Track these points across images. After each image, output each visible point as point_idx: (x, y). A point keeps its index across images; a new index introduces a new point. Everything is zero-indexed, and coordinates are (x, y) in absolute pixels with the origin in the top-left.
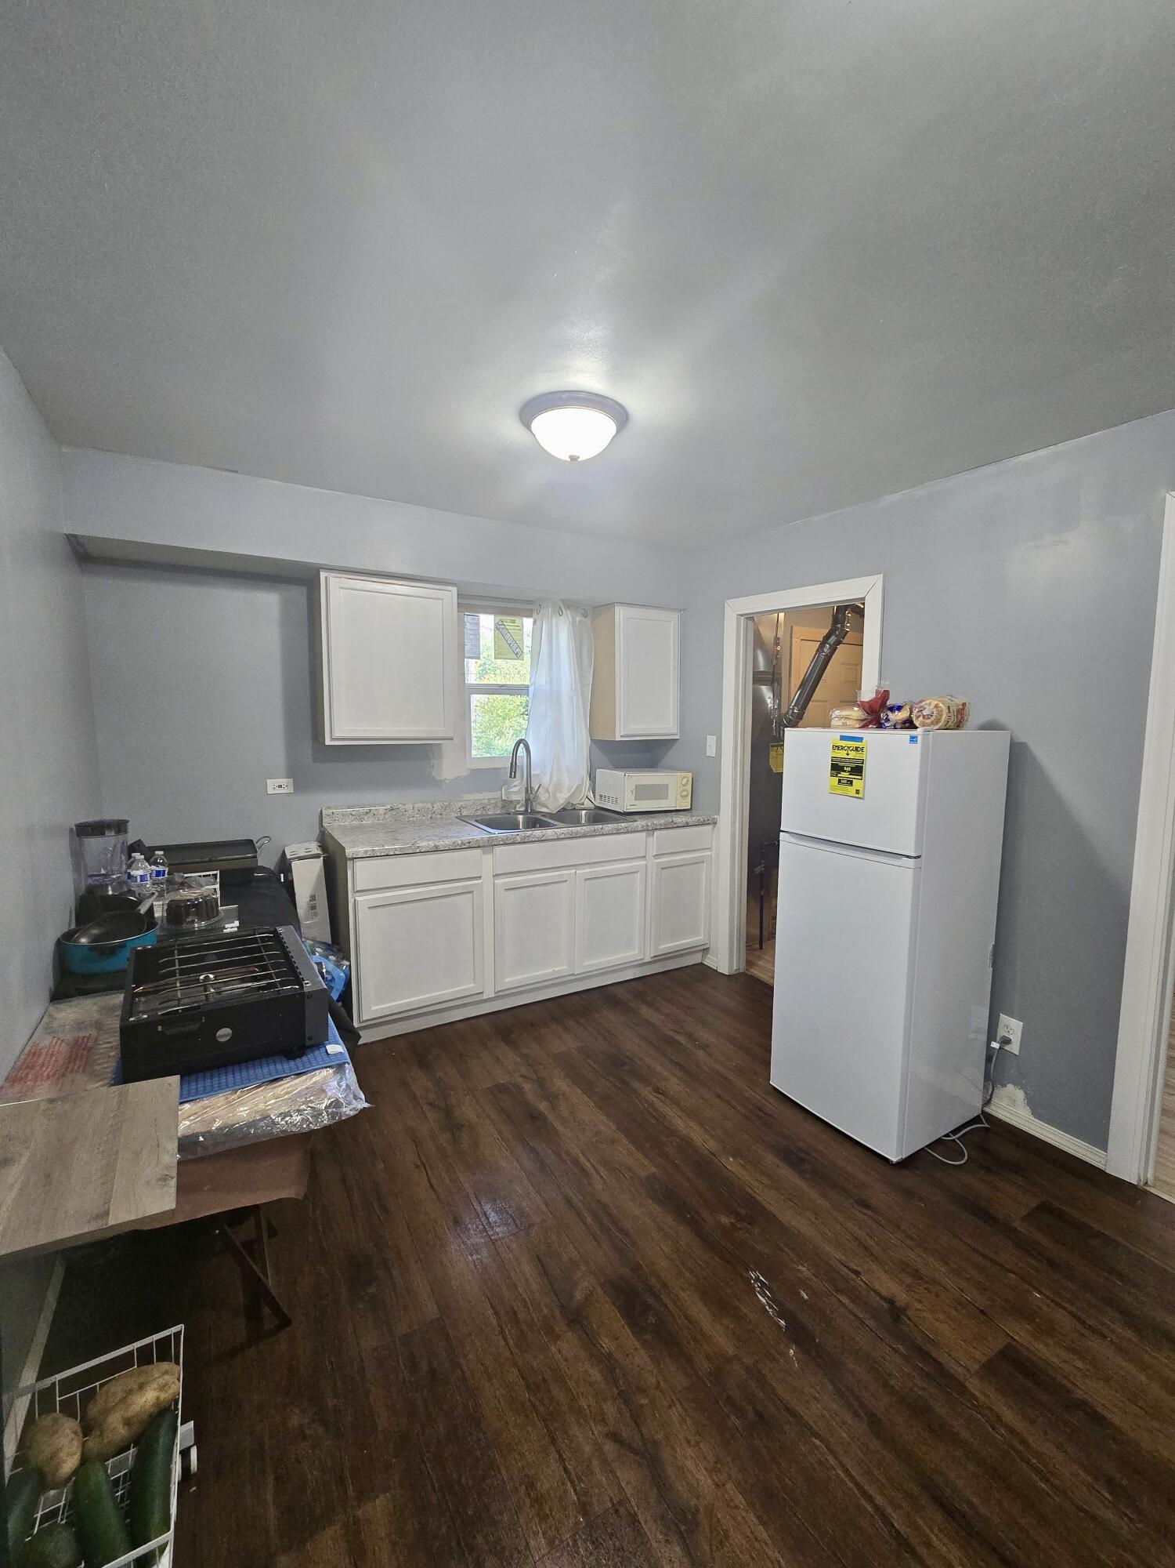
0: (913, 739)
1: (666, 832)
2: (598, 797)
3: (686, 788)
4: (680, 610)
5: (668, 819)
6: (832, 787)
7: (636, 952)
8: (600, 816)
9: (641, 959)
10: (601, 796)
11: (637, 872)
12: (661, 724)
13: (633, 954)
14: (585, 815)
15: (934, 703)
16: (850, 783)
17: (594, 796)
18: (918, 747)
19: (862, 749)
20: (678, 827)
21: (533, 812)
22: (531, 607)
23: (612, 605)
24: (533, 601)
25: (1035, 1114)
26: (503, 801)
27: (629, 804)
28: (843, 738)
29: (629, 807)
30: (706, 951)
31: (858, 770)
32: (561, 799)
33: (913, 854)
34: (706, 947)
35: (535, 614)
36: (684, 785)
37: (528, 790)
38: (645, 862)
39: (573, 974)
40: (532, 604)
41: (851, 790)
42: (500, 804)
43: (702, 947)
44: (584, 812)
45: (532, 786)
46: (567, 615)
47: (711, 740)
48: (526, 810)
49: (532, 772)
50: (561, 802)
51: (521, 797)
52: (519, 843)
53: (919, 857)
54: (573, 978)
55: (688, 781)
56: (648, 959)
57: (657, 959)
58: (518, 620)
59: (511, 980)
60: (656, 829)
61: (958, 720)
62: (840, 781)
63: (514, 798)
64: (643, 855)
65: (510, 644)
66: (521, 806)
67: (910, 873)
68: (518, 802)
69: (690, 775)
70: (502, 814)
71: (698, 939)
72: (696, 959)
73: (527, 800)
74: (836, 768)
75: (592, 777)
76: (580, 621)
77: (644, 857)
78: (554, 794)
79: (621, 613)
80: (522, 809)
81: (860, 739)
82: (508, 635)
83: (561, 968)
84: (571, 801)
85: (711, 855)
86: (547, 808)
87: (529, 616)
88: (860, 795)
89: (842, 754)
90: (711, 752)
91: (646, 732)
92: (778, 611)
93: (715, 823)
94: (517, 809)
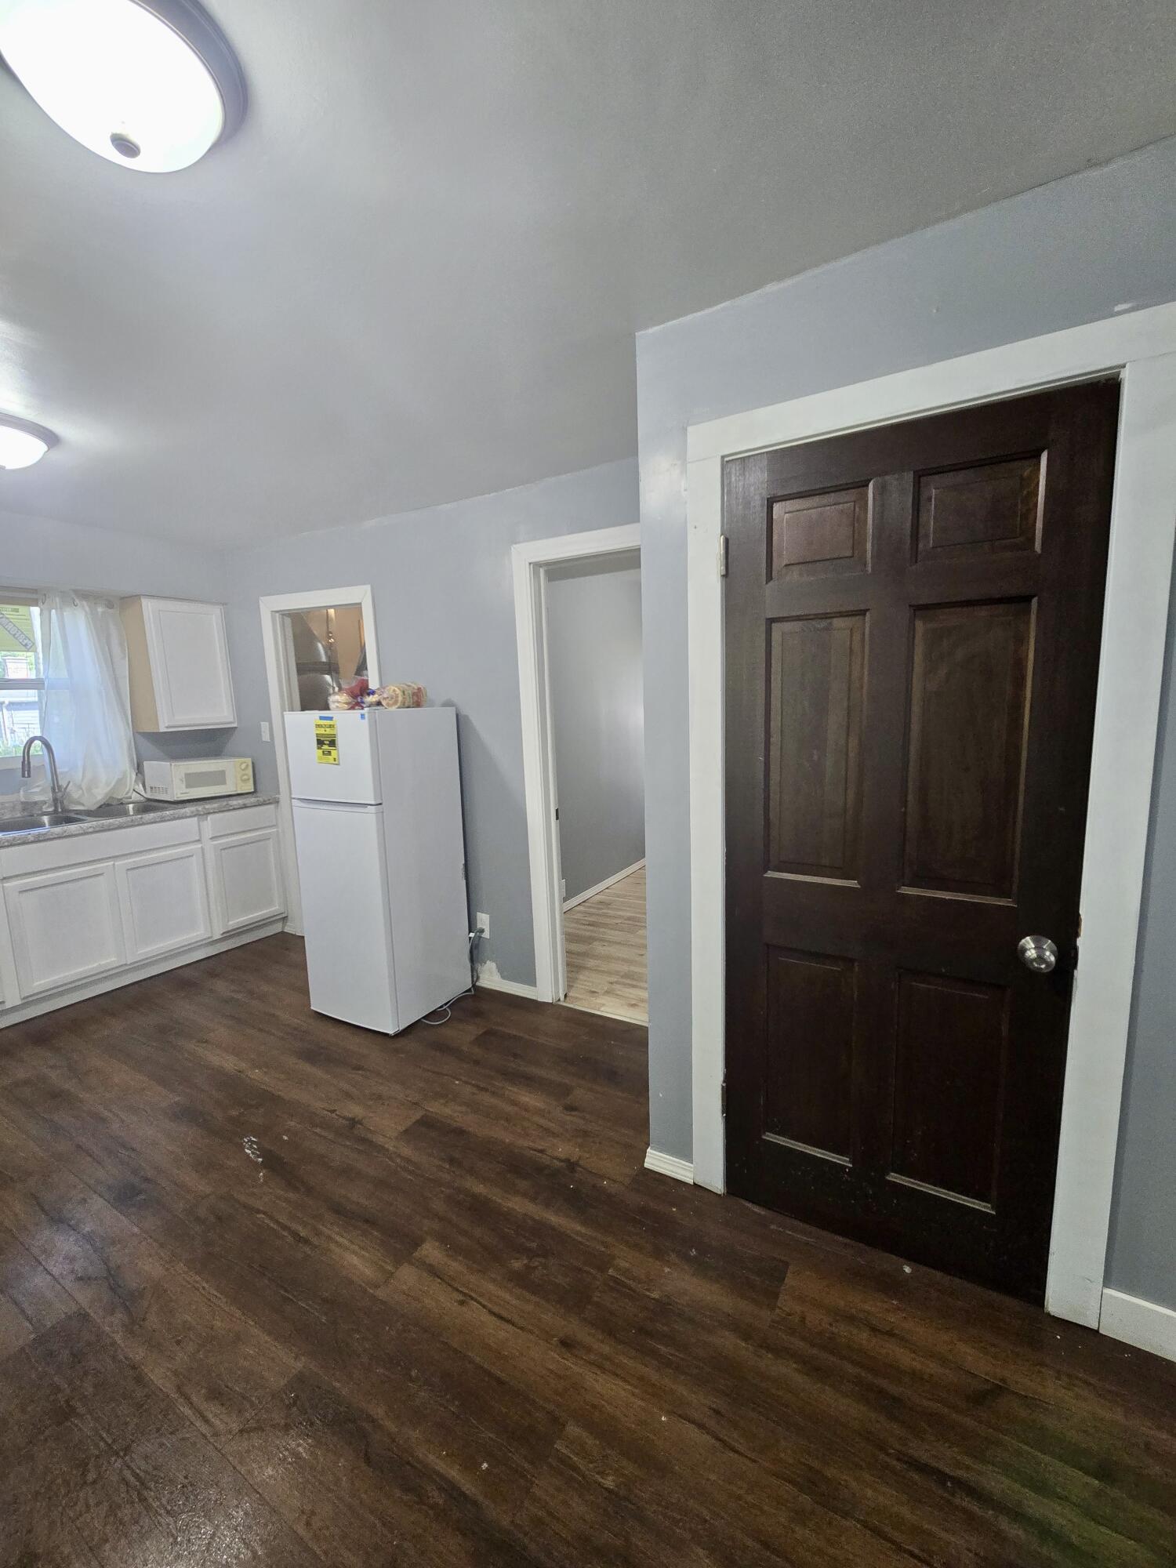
0: (363, 716)
1: (221, 815)
2: (148, 789)
3: (247, 772)
4: (223, 605)
5: (224, 802)
6: (320, 758)
7: (202, 932)
8: (149, 806)
9: (209, 938)
10: (151, 788)
11: (192, 856)
12: (218, 713)
13: (199, 933)
14: (133, 808)
15: (393, 688)
16: (329, 753)
17: (145, 789)
18: (366, 721)
19: (333, 726)
20: (234, 809)
21: (64, 810)
22: (34, 596)
23: (138, 596)
24: (36, 590)
25: (503, 977)
26: (22, 803)
27: (179, 792)
28: (321, 718)
29: (179, 795)
30: (285, 919)
31: (333, 743)
32: (99, 795)
33: (373, 803)
34: (284, 916)
35: (40, 603)
36: (243, 770)
37: (56, 788)
38: (200, 846)
39: (126, 965)
40: (37, 593)
41: (331, 758)
42: (19, 807)
43: (281, 916)
44: (131, 806)
45: (60, 784)
46: (83, 606)
47: (265, 725)
48: (56, 811)
49: (58, 771)
50: (99, 797)
51: (48, 797)
52: (32, 842)
53: (380, 804)
54: (127, 968)
55: (247, 766)
56: (217, 936)
57: (228, 935)
58: (22, 609)
59: (41, 982)
60: (209, 813)
61: (417, 699)
62: (323, 752)
63: (37, 798)
64: (197, 838)
65: (14, 635)
66: (48, 807)
67: (373, 817)
68: (45, 802)
69: (249, 761)
70: (23, 817)
71: (275, 908)
72: (276, 928)
73: (55, 800)
74: (320, 743)
75: (139, 770)
76: (103, 613)
77: (199, 841)
78: (89, 789)
79: (148, 606)
80: (51, 809)
81: (331, 719)
82: (10, 626)
83: (110, 960)
84: (115, 796)
85: (278, 831)
86: (83, 805)
87: (36, 605)
88: (336, 762)
89: (321, 731)
90: (266, 737)
91: (198, 722)
92: (331, 607)
93: (278, 802)
94: (44, 810)
